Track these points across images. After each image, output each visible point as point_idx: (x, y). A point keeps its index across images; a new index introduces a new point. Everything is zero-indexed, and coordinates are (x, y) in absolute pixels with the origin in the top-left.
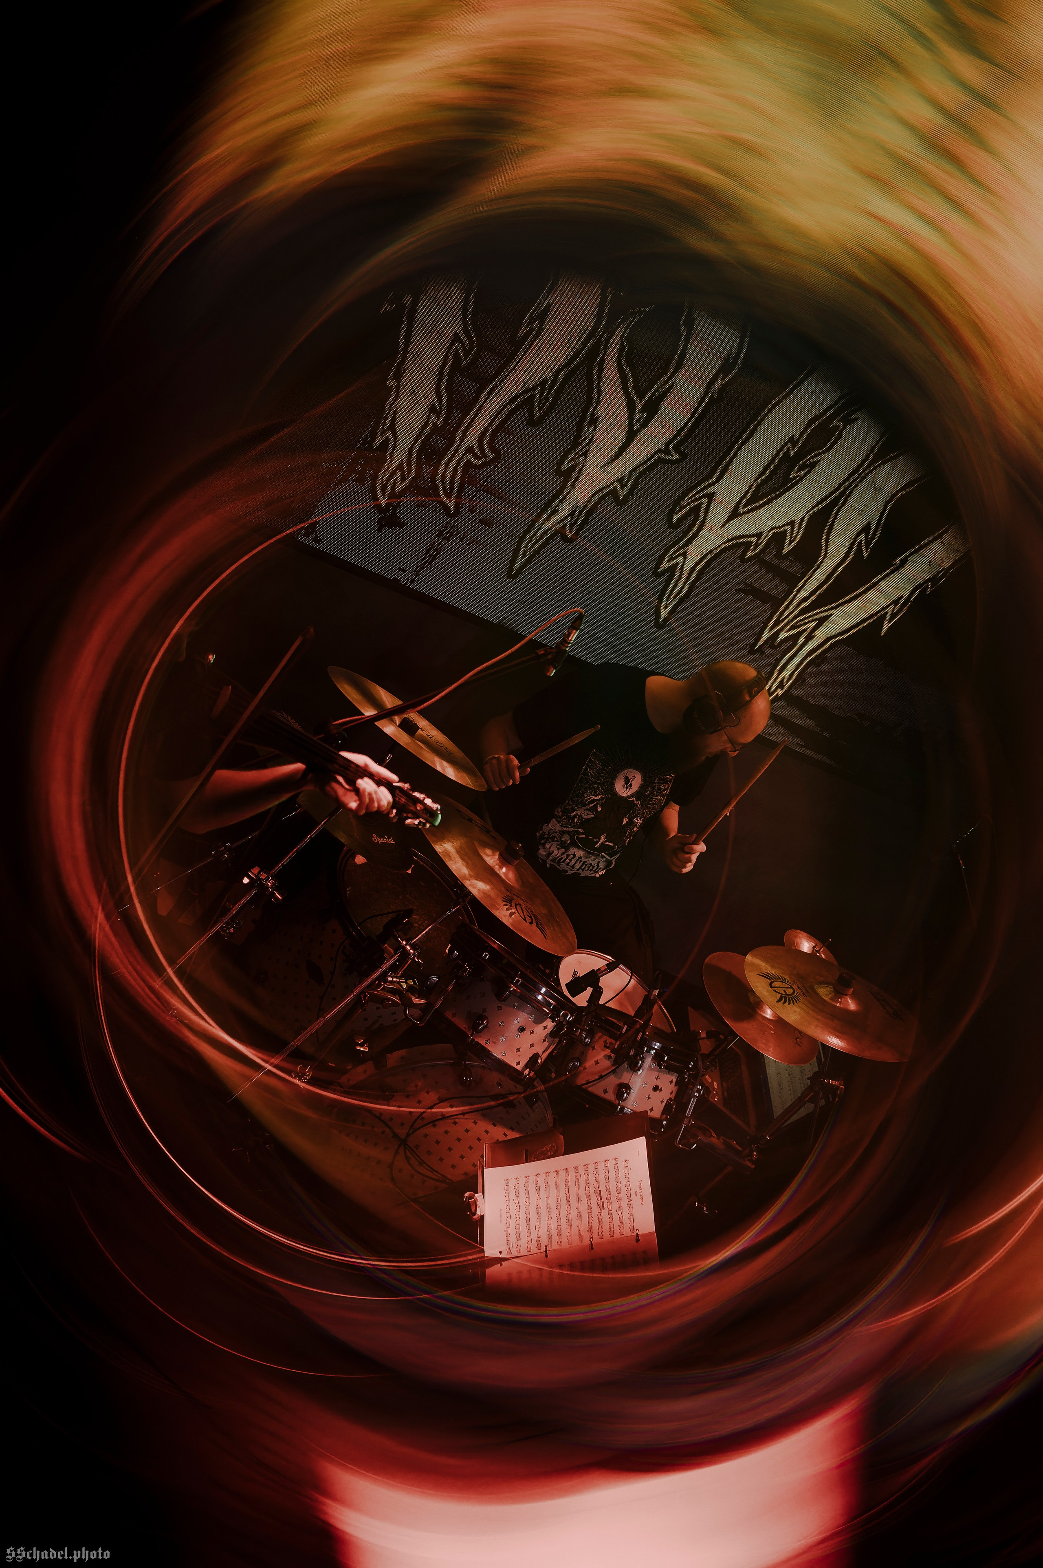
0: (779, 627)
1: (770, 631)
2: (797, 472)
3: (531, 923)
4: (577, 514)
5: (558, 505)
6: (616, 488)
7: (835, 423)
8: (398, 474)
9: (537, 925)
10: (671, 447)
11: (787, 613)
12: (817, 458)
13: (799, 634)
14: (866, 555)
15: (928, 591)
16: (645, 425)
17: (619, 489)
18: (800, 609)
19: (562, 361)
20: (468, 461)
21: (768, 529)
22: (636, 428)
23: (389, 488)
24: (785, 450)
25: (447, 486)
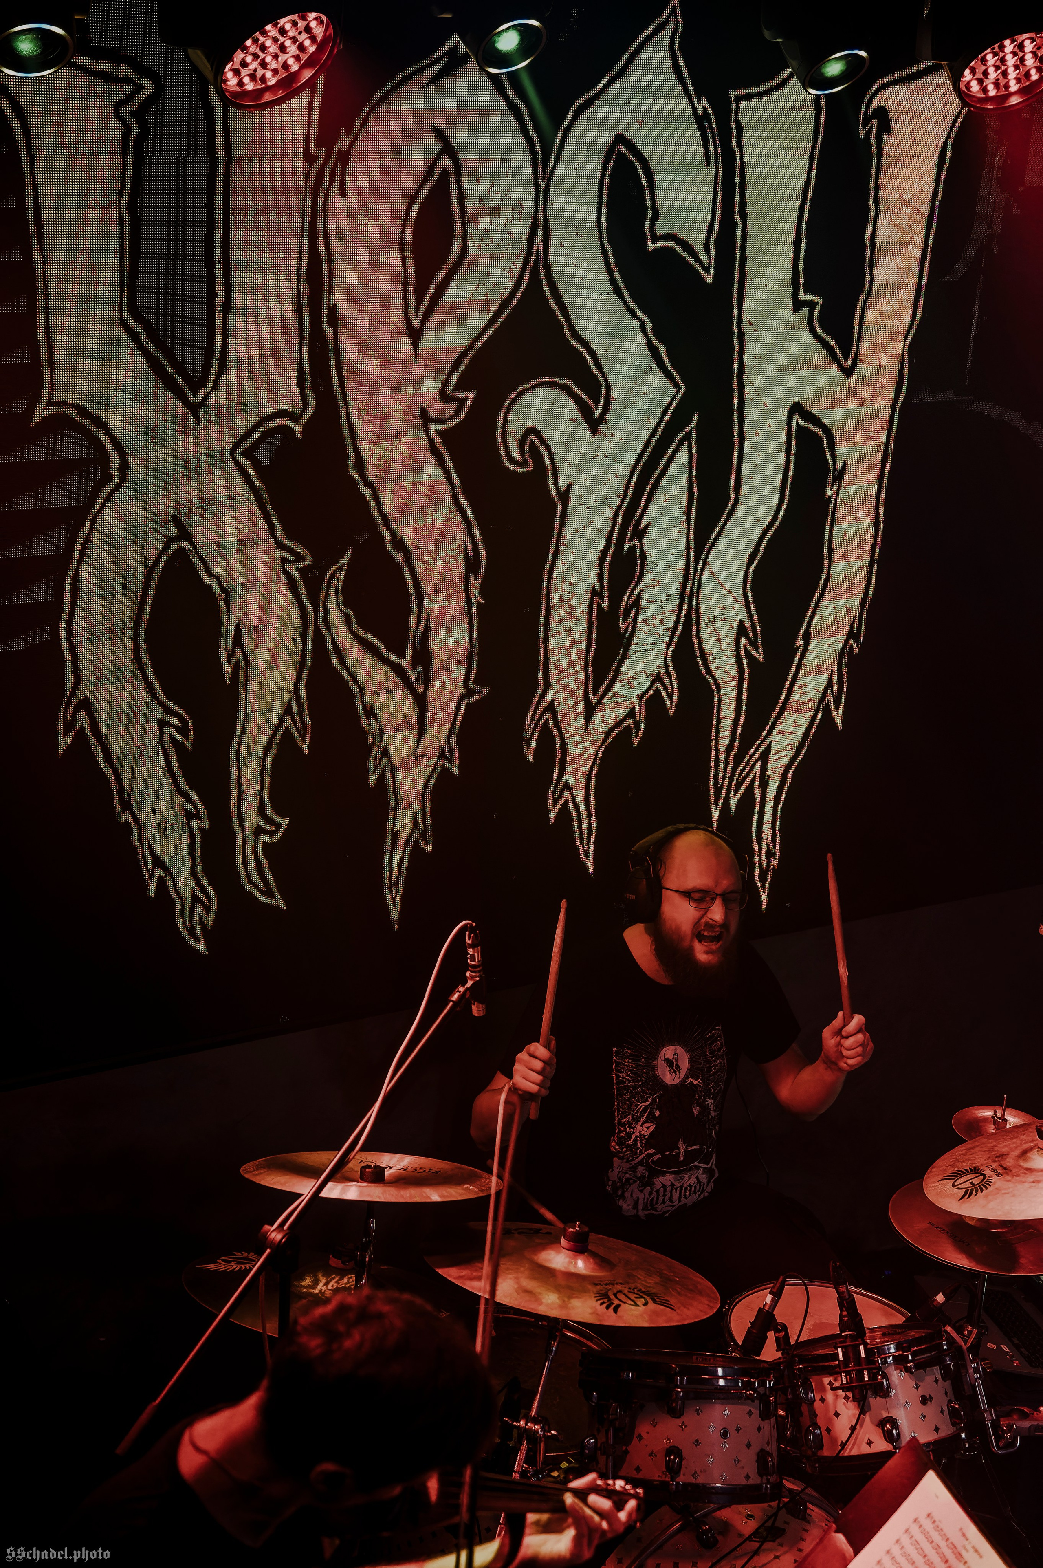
0: (723, 795)
1: (716, 805)
2: (624, 620)
3: (646, 1304)
4: (421, 821)
5: (394, 825)
6: (443, 767)
7: (627, 546)
8: (199, 907)
9: (654, 1301)
10: (472, 686)
11: (721, 775)
12: (636, 593)
13: (751, 788)
14: (760, 657)
15: (856, 651)
16: (427, 681)
17: (448, 766)
18: (731, 759)
19: (293, 673)
20: (265, 843)
21: (636, 701)
22: (420, 691)
23: (198, 929)
24: (595, 606)
25: (261, 885)
